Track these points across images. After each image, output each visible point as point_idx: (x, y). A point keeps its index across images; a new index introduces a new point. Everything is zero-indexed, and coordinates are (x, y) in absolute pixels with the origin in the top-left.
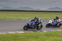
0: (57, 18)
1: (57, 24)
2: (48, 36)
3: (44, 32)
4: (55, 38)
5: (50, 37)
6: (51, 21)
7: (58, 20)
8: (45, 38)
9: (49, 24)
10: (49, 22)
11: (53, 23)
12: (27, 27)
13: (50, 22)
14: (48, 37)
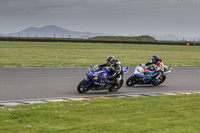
0: (156, 61)
2: (20, 119)
3: (8, 107)
4: (43, 124)
5: (28, 122)
6: (141, 69)
7: (158, 65)
8: (11, 126)
10: (136, 72)
11: (145, 73)
14: (21, 122)
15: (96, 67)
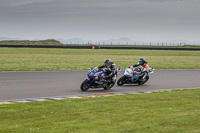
1: (141, 77)
6: (130, 70)
7: (144, 66)
13: (128, 72)
15: (96, 68)
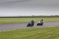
9: (39, 23)
12: (29, 25)
13: (39, 22)
